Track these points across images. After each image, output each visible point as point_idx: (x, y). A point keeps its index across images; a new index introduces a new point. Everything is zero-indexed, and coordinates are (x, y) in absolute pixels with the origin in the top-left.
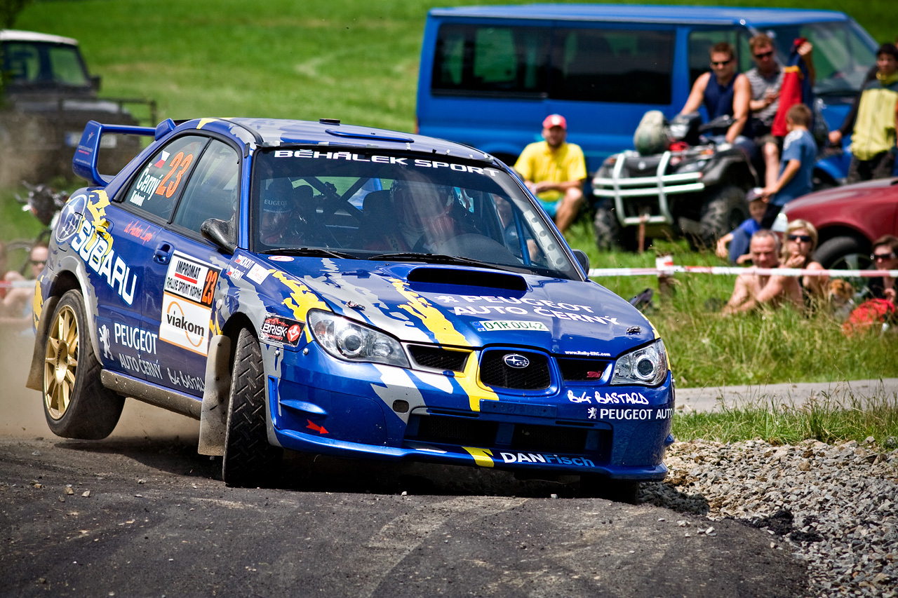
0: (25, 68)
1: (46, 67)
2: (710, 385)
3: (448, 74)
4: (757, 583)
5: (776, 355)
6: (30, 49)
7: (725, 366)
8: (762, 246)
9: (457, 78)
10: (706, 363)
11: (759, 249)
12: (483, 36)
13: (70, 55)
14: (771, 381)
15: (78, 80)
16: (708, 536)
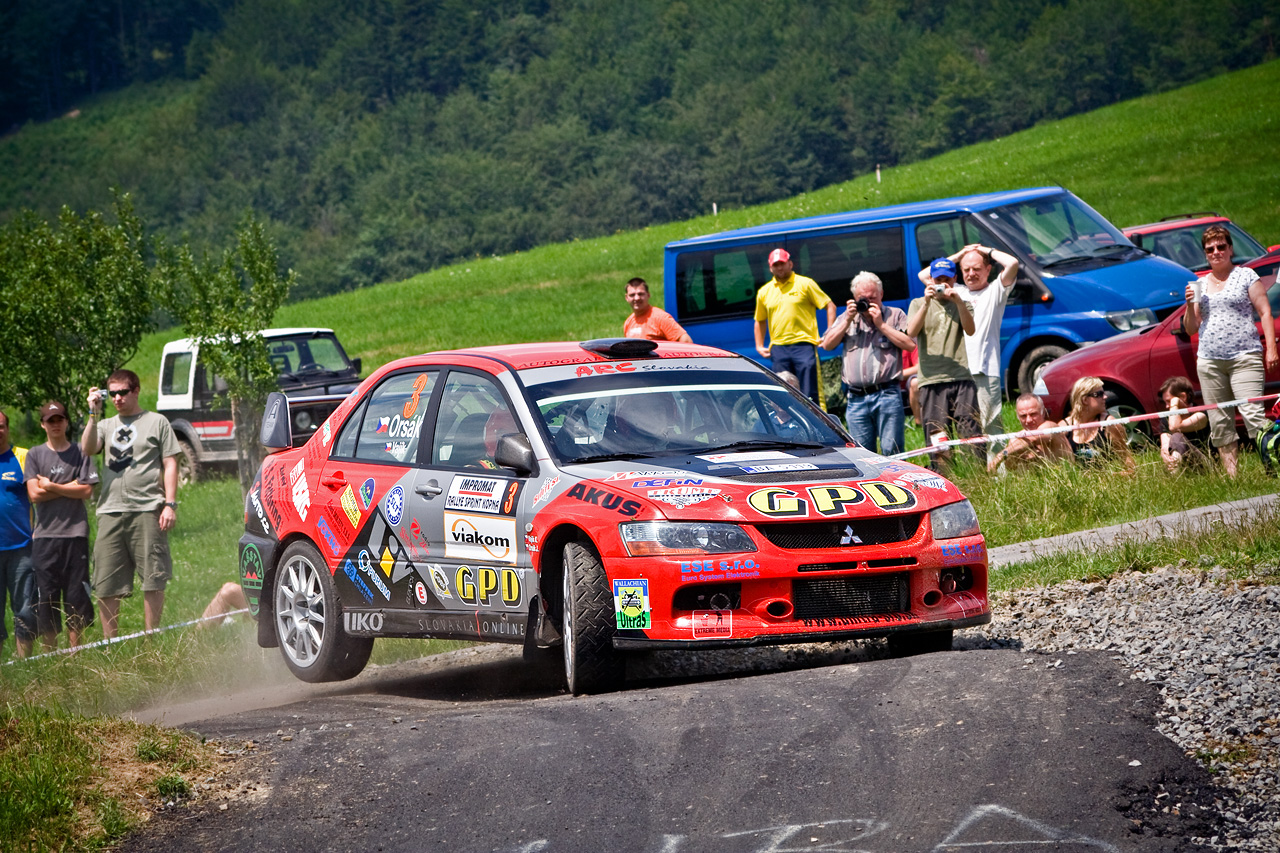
0: (287, 362)
1: (306, 357)
2: (1008, 543)
3: (693, 302)
4: (1114, 705)
5: (1064, 506)
6: (289, 343)
7: (1018, 524)
8: (1027, 409)
9: (701, 305)
10: (1001, 523)
11: (1025, 412)
12: (719, 260)
13: (329, 342)
14: (1065, 531)
15: (339, 366)
16: (1057, 669)
